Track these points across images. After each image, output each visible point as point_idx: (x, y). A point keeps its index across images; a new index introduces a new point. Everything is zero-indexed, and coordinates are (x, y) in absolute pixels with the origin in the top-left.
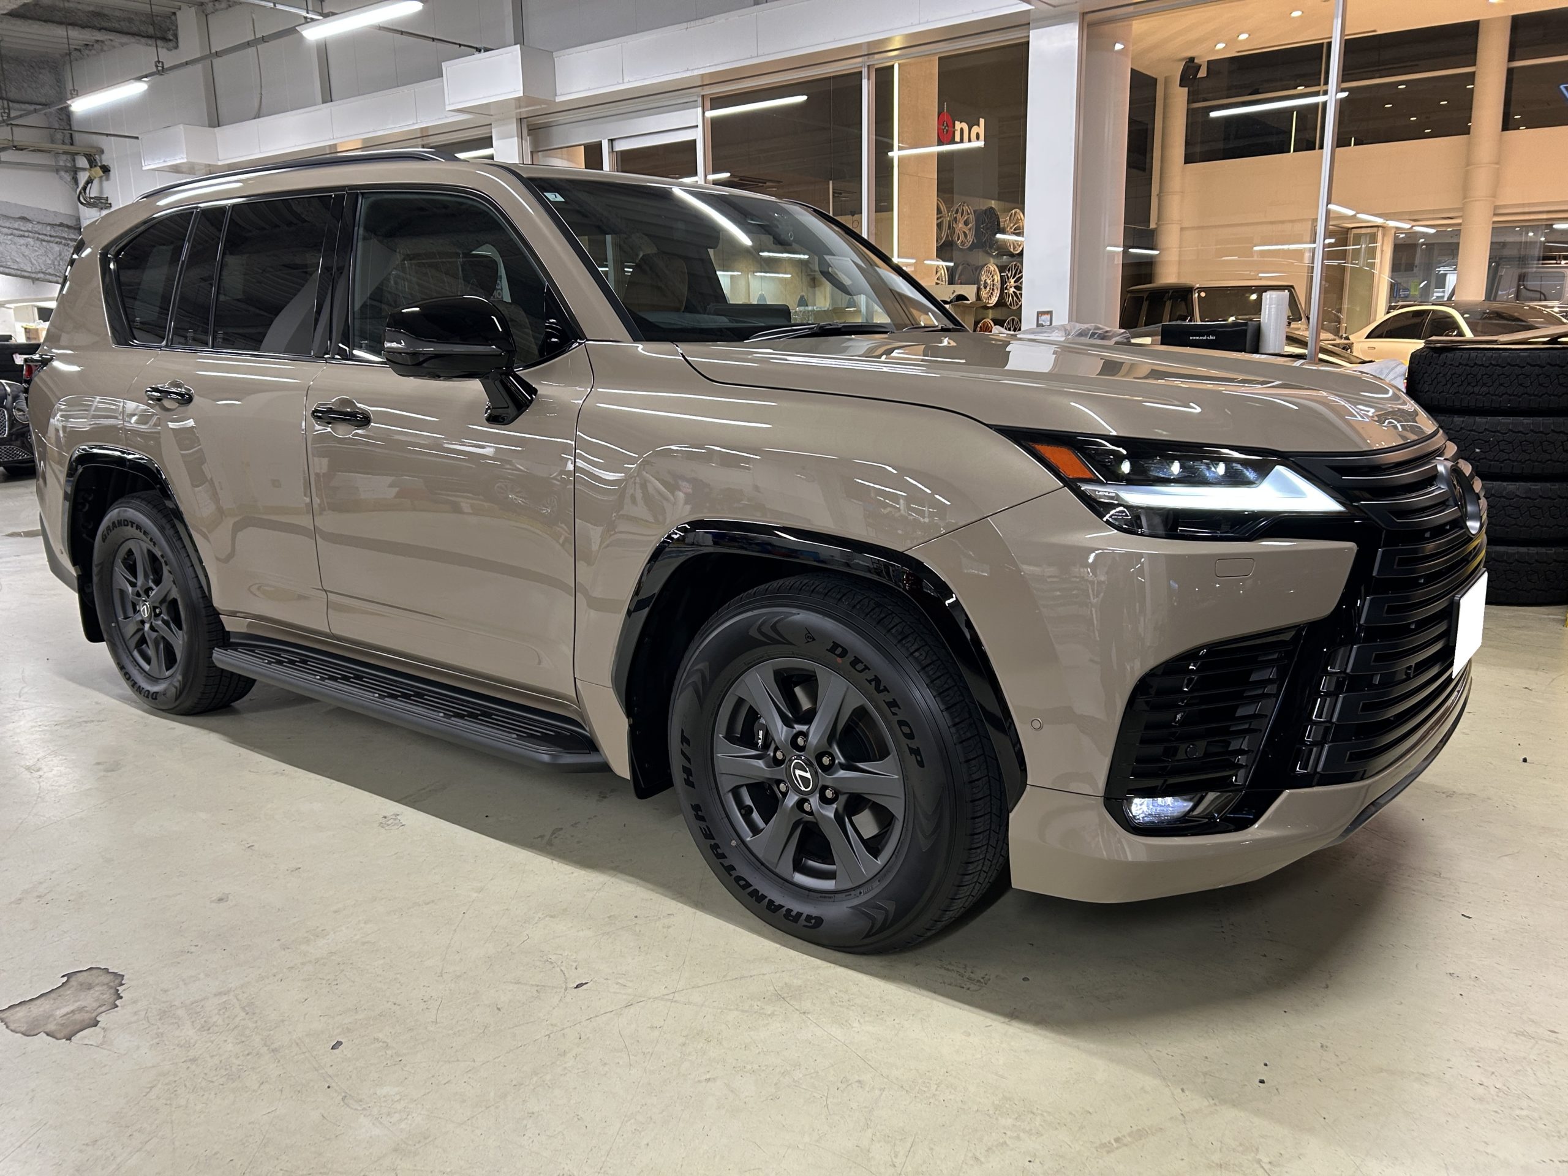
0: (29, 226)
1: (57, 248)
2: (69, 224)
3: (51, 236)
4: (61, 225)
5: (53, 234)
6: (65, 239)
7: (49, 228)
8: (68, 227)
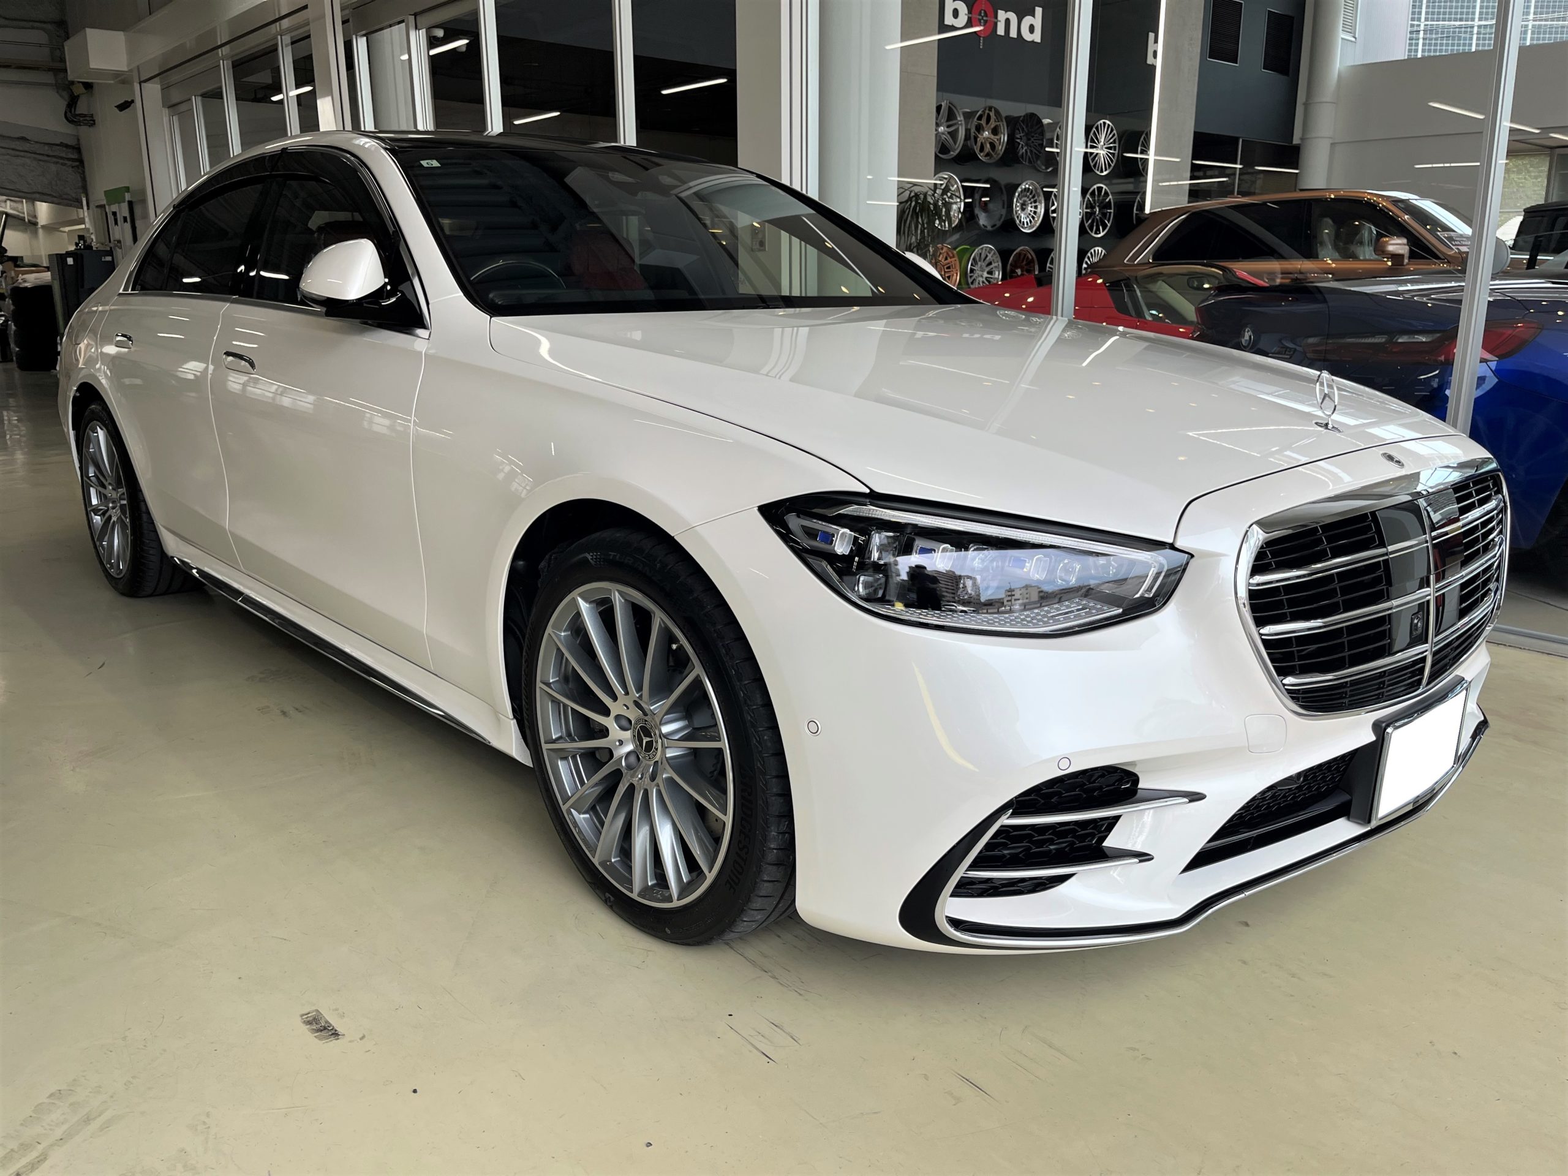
0: (26, 146)
1: (53, 168)
2: (69, 144)
3: (48, 156)
4: (61, 145)
5: (51, 153)
6: (62, 158)
7: (46, 147)
8: (67, 146)
